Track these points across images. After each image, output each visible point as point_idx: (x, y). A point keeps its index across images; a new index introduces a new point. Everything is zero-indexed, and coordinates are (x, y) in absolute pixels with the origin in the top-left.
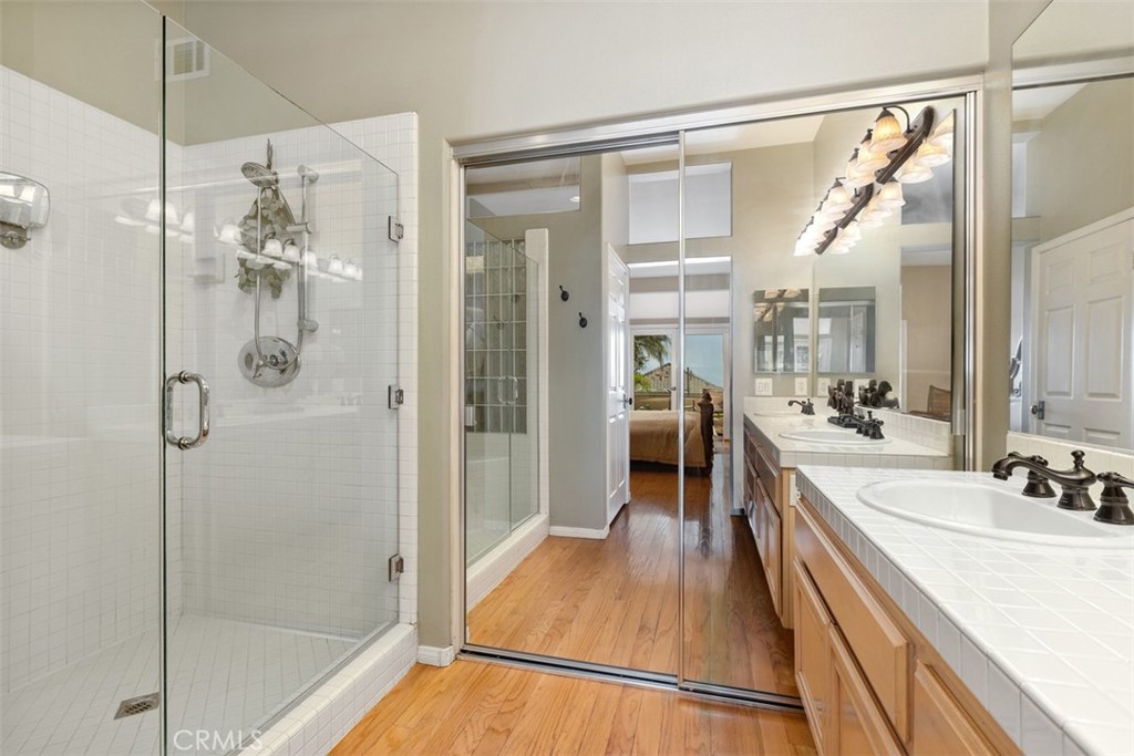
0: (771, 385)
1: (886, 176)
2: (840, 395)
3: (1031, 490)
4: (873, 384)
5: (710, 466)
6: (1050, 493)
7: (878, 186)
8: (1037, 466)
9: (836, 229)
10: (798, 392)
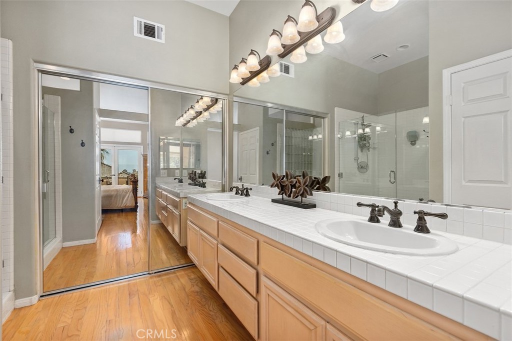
0: (166, 173)
1: (206, 109)
2: (192, 176)
3: (236, 194)
4: (202, 172)
5: (136, 207)
6: (239, 194)
7: (203, 112)
8: (237, 188)
9: (190, 121)
10: (176, 175)
